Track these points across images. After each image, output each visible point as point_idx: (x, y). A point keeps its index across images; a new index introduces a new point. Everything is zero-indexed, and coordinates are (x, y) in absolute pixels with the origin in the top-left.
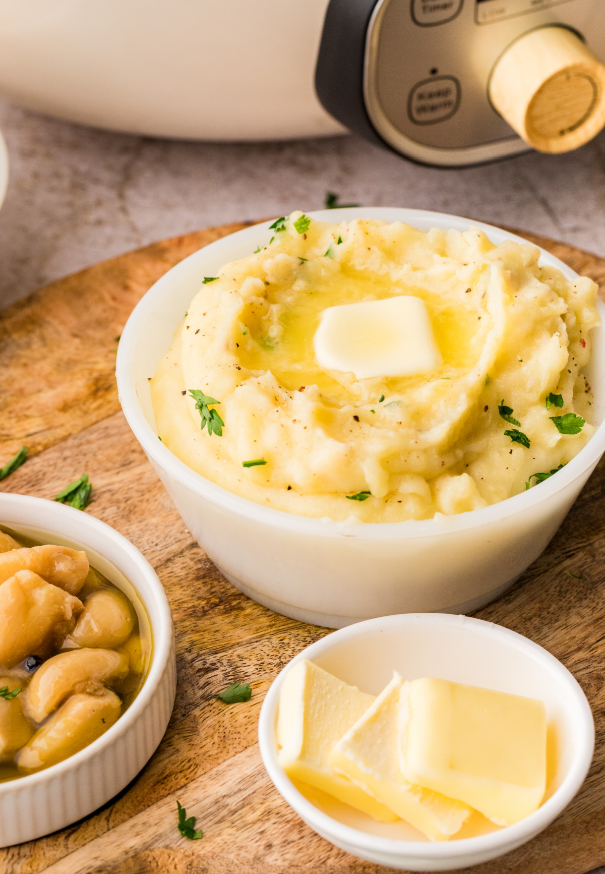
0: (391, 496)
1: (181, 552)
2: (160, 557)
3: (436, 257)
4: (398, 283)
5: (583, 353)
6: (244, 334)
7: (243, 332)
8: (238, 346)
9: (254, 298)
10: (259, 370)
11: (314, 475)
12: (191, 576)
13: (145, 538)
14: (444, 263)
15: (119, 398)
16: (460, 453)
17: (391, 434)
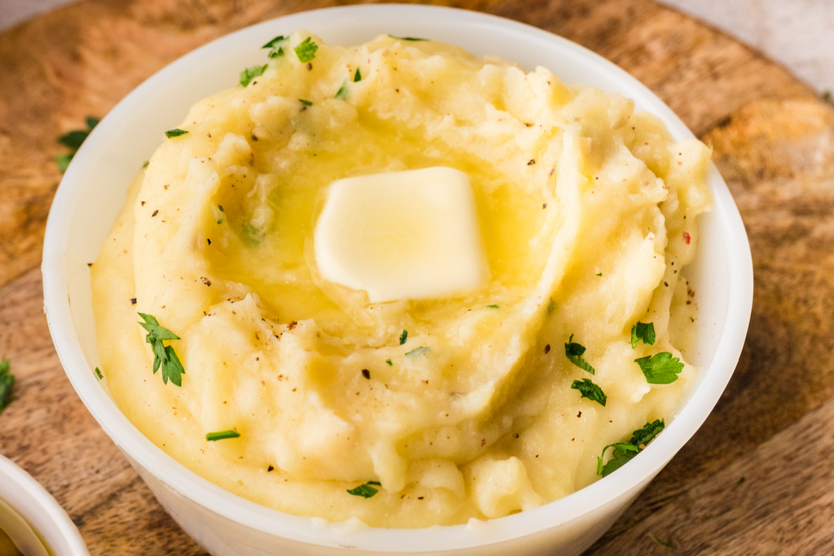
0: (409, 489)
1: (131, 485)
2: (101, 491)
3: (490, 109)
4: (436, 142)
5: (685, 252)
6: (219, 223)
7: (218, 220)
8: (209, 242)
9: (234, 169)
10: (236, 281)
11: (304, 458)
12: (143, 523)
13: (83, 461)
14: (500, 120)
15: (44, 308)
16: (507, 421)
17: (412, 402)
